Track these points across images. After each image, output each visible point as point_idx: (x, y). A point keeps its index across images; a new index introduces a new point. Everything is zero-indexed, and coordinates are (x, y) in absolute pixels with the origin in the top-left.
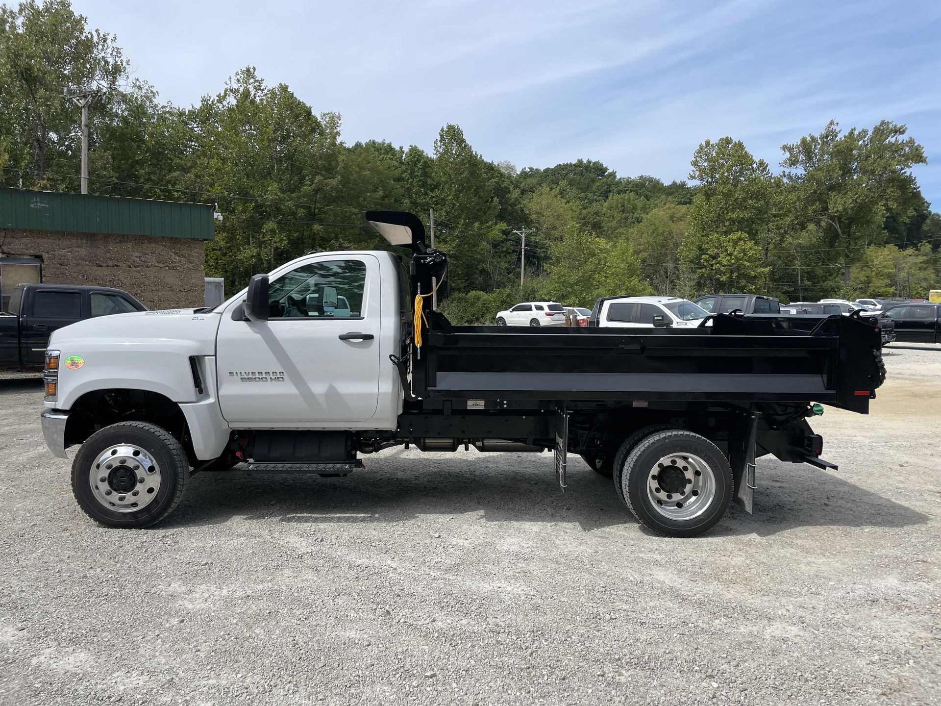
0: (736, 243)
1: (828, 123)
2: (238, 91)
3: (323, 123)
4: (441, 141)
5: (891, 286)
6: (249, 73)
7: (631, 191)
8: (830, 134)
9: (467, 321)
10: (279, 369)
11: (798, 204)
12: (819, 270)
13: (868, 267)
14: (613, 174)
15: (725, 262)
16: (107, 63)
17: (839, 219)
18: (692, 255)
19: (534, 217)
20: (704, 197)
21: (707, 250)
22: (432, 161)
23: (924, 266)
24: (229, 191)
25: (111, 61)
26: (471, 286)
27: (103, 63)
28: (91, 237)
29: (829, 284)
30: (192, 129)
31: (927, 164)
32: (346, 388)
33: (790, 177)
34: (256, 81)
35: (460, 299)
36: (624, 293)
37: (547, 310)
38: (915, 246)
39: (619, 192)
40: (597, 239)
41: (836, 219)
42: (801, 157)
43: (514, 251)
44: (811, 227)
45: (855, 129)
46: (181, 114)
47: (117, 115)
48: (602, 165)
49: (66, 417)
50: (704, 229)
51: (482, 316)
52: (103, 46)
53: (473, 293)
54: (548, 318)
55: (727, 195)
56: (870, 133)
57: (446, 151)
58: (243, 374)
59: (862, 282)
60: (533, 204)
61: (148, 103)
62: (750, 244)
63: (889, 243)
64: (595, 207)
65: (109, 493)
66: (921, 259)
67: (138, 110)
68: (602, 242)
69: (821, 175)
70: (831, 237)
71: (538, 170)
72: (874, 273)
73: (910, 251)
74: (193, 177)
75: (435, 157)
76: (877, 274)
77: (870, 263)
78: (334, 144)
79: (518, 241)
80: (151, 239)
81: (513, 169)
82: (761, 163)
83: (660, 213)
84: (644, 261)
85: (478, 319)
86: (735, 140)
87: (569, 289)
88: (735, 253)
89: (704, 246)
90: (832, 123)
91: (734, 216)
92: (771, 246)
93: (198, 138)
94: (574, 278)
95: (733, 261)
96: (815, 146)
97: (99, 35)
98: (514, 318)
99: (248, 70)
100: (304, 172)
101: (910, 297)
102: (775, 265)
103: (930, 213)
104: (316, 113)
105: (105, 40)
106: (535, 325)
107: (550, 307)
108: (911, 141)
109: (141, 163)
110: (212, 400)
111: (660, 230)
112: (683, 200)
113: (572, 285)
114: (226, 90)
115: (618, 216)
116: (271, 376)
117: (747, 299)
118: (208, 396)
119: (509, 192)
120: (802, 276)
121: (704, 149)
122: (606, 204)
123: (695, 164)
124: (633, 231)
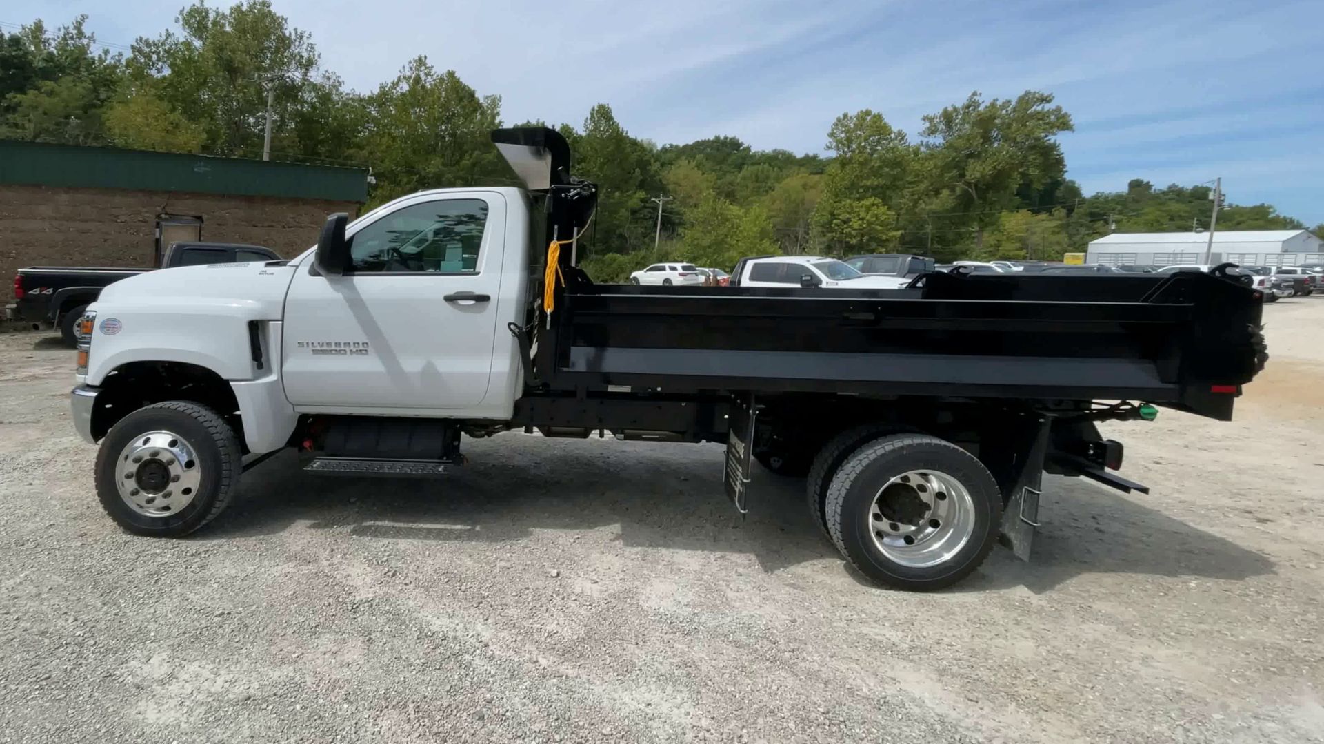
0: (868, 209)
1: (970, 94)
2: (410, 77)
3: (485, 105)
4: (591, 119)
5: (1021, 249)
6: (421, 62)
7: (765, 163)
8: (972, 104)
9: (603, 281)
10: (362, 338)
11: (934, 170)
12: (950, 235)
13: (999, 231)
14: (748, 149)
15: (856, 226)
16: (302, 57)
17: (976, 185)
18: (824, 220)
19: (671, 187)
20: (839, 165)
21: (839, 215)
22: (581, 137)
23: (1056, 230)
24: (397, 164)
25: (305, 55)
26: (608, 249)
27: (298, 57)
28: (249, 199)
29: (958, 247)
30: (370, 112)
31: (1073, 131)
32: (448, 365)
33: (927, 146)
34: (427, 68)
35: (597, 260)
36: (754, 255)
37: (680, 271)
38: (1050, 212)
39: (753, 164)
40: (731, 207)
41: (973, 185)
42: (942, 126)
43: (651, 218)
44: (945, 192)
45: (997, 100)
46: (361, 100)
47: (306, 102)
48: (738, 140)
49: (94, 394)
50: (837, 195)
51: (617, 276)
52: (300, 42)
53: (610, 255)
54: (681, 278)
55: (863, 164)
56: (1013, 103)
57: (596, 128)
58: (316, 344)
59: (991, 246)
60: (671, 176)
61: (334, 92)
62: (883, 209)
63: (1021, 208)
64: (729, 178)
65: (135, 493)
66: (1055, 223)
67: (325, 98)
68: (735, 210)
69: (960, 143)
70: (965, 202)
71: (677, 146)
72: (1005, 237)
73: (1043, 216)
74: (367, 154)
75: (584, 134)
76: (1008, 238)
77: (1001, 228)
78: (492, 123)
79: (655, 209)
80: (306, 202)
81: (654, 145)
82: (900, 133)
83: (793, 181)
84: (774, 226)
85: (612, 279)
86: (875, 111)
87: (702, 252)
88: (868, 218)
89: (836, 212)
90: (974, 94)
91: (869, 183)
92: (903, 212)
93: (374, 120)
94: (705, 243)
95: (864, 226)
96: (957, 116)
97: (296, 33)
98: (647, 277)
99: (420, 59)
100: (465, 147)
101: (1042, 259)
102: (905, 229)
103: (1064, 179)
104: (480, 95)
105: (301, 37)
106: (667, 284)
107: (684, 268)
108: (1058, 109)
109: (322, 142)
110: (273, 377)
111: (793, 198)
112: (815, 171)
113: (704, 248)
114: (399, 78)
115: (751, 186)
116: (352, 348)
117: (900, 259)
118: (269, 372)
119: (650, 164)
120: (932, 240)
121: (841, 122)
122: (740, 175)
123: (832, 135)
124: (766, 199)
